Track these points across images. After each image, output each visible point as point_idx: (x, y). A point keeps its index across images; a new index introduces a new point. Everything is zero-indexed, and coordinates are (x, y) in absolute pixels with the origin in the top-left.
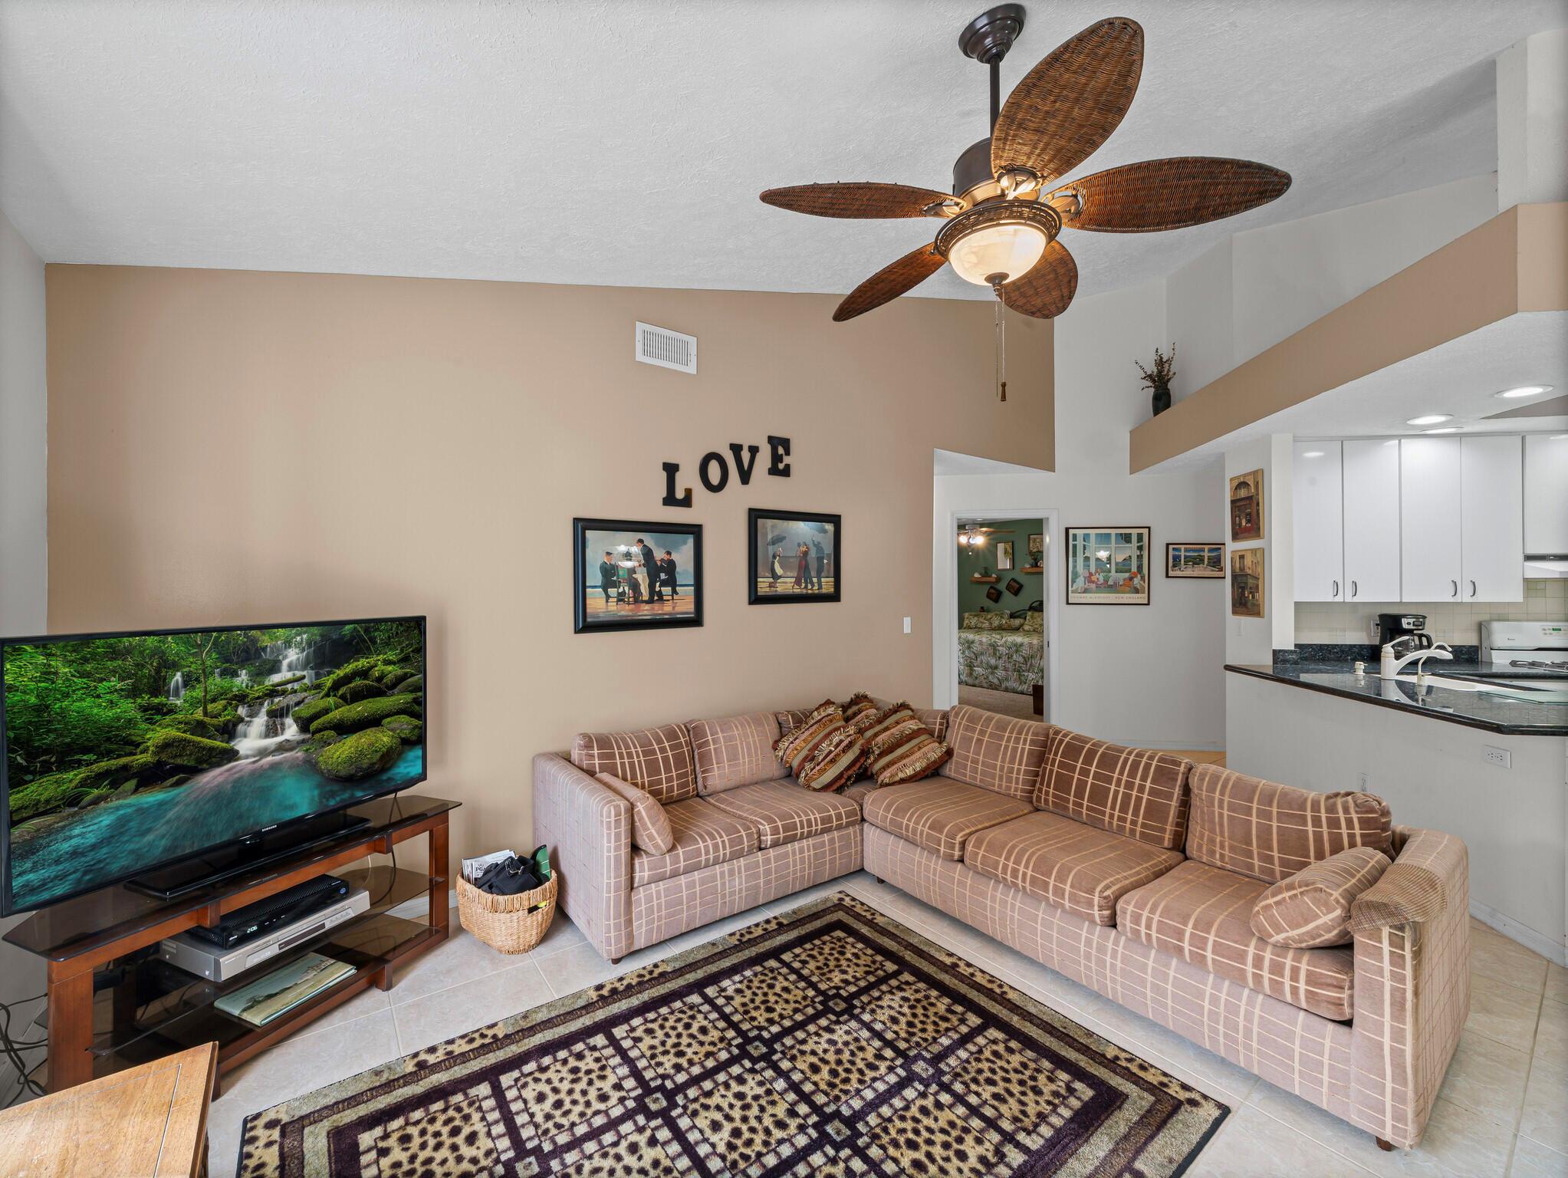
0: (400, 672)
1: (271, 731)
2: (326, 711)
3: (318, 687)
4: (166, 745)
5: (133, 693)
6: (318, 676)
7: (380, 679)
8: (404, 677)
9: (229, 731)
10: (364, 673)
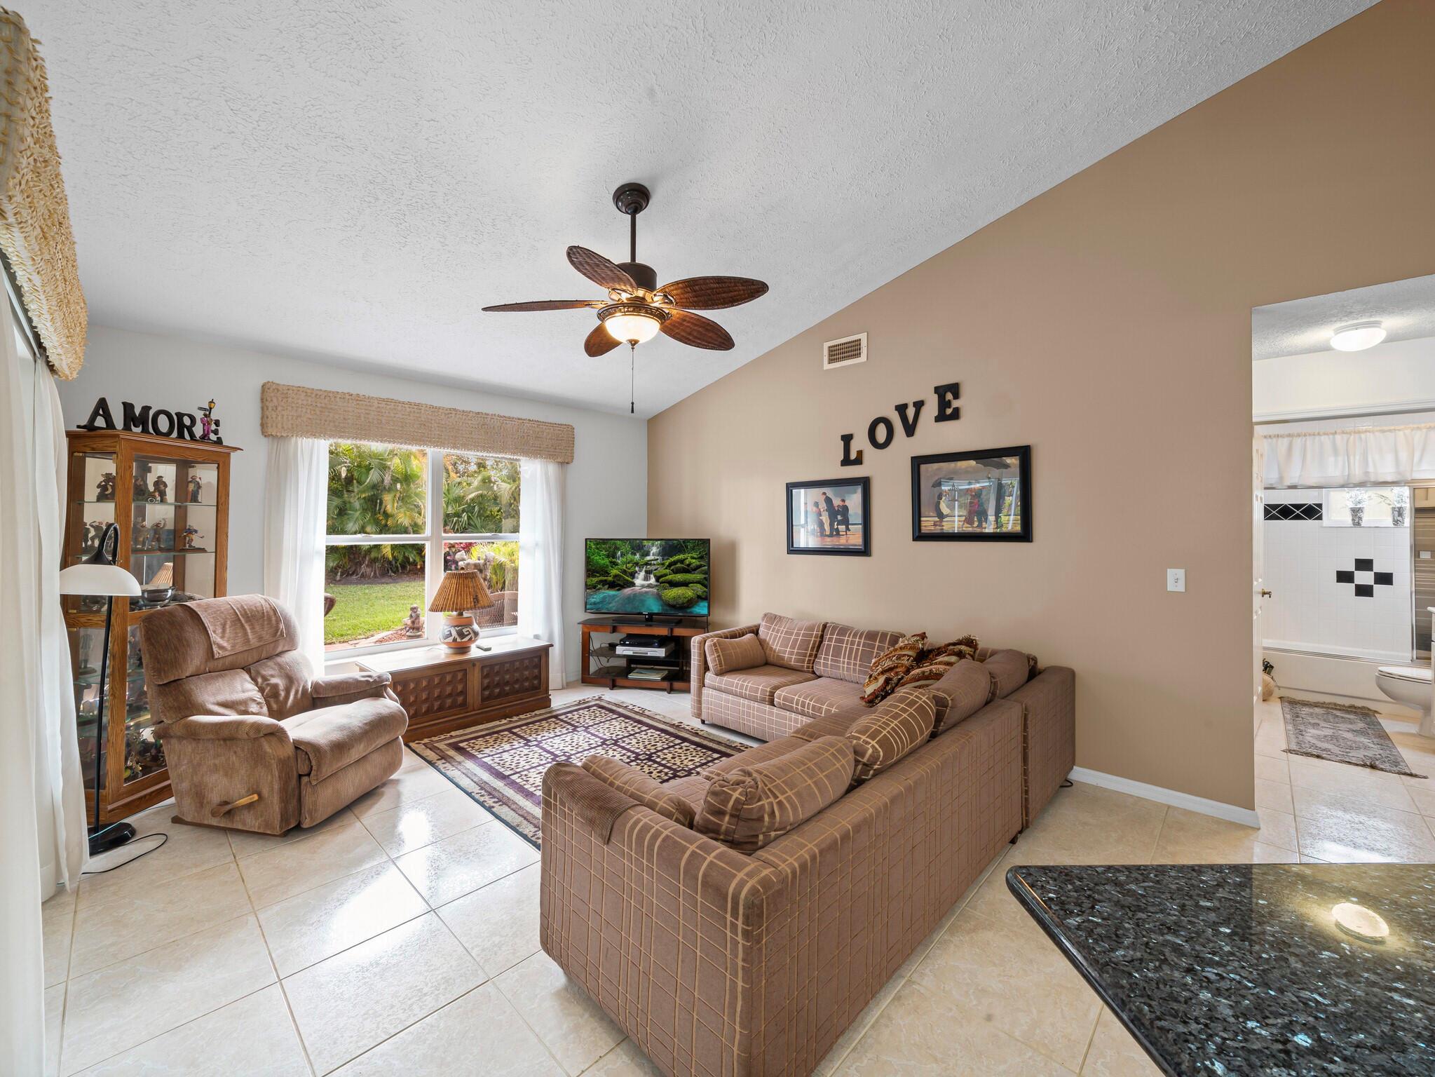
0: (698, 563)
1: (646, 579)
2: (666, 575)
3: (663, 564)
4: (616, 576)
5: (608, 556)
6: (663, 559)
7: (689, 565)
8: (700, 566)
9: (633, 575)
10: (682, 561)
